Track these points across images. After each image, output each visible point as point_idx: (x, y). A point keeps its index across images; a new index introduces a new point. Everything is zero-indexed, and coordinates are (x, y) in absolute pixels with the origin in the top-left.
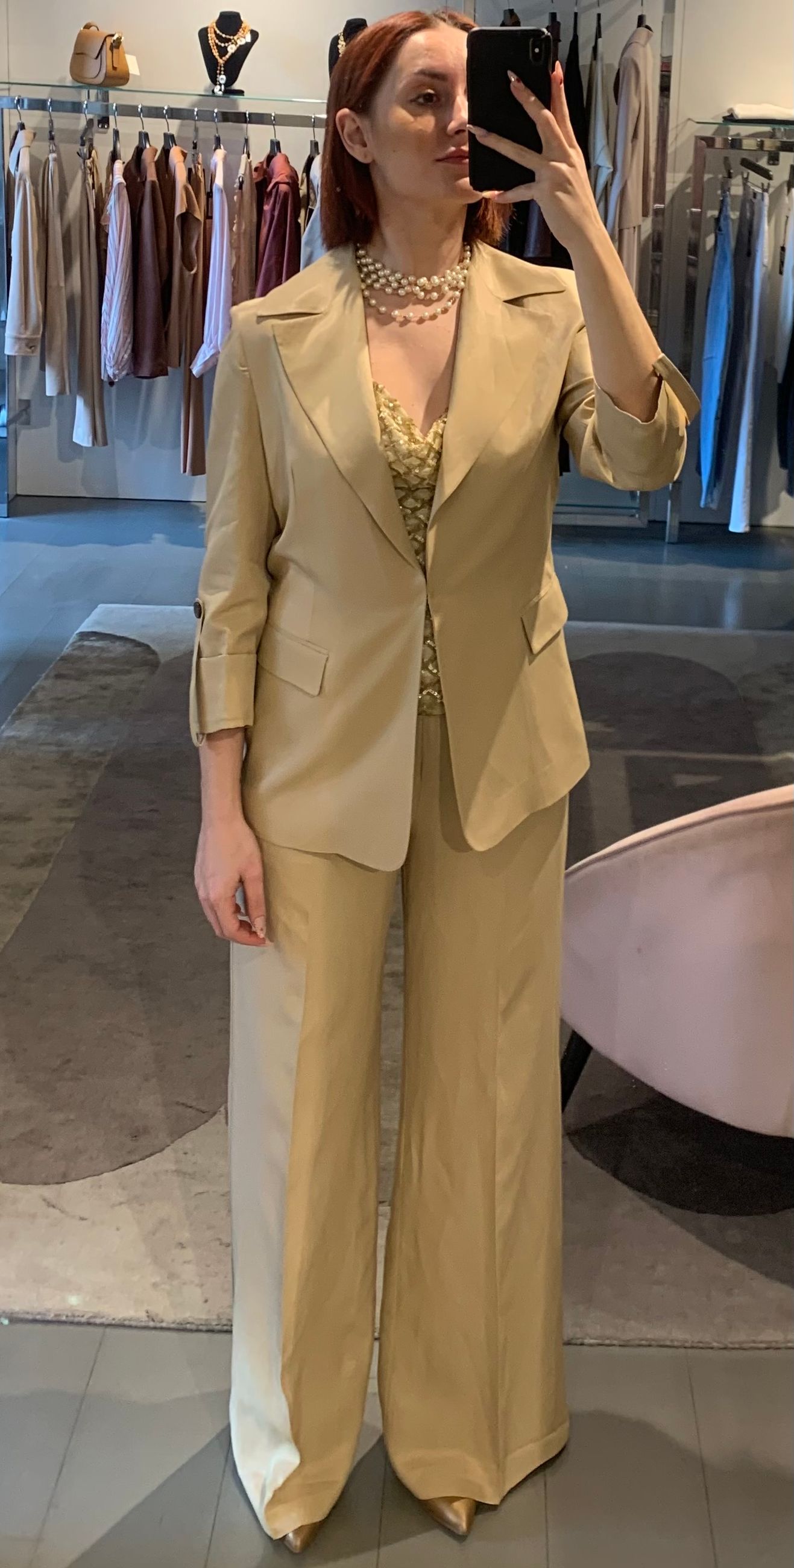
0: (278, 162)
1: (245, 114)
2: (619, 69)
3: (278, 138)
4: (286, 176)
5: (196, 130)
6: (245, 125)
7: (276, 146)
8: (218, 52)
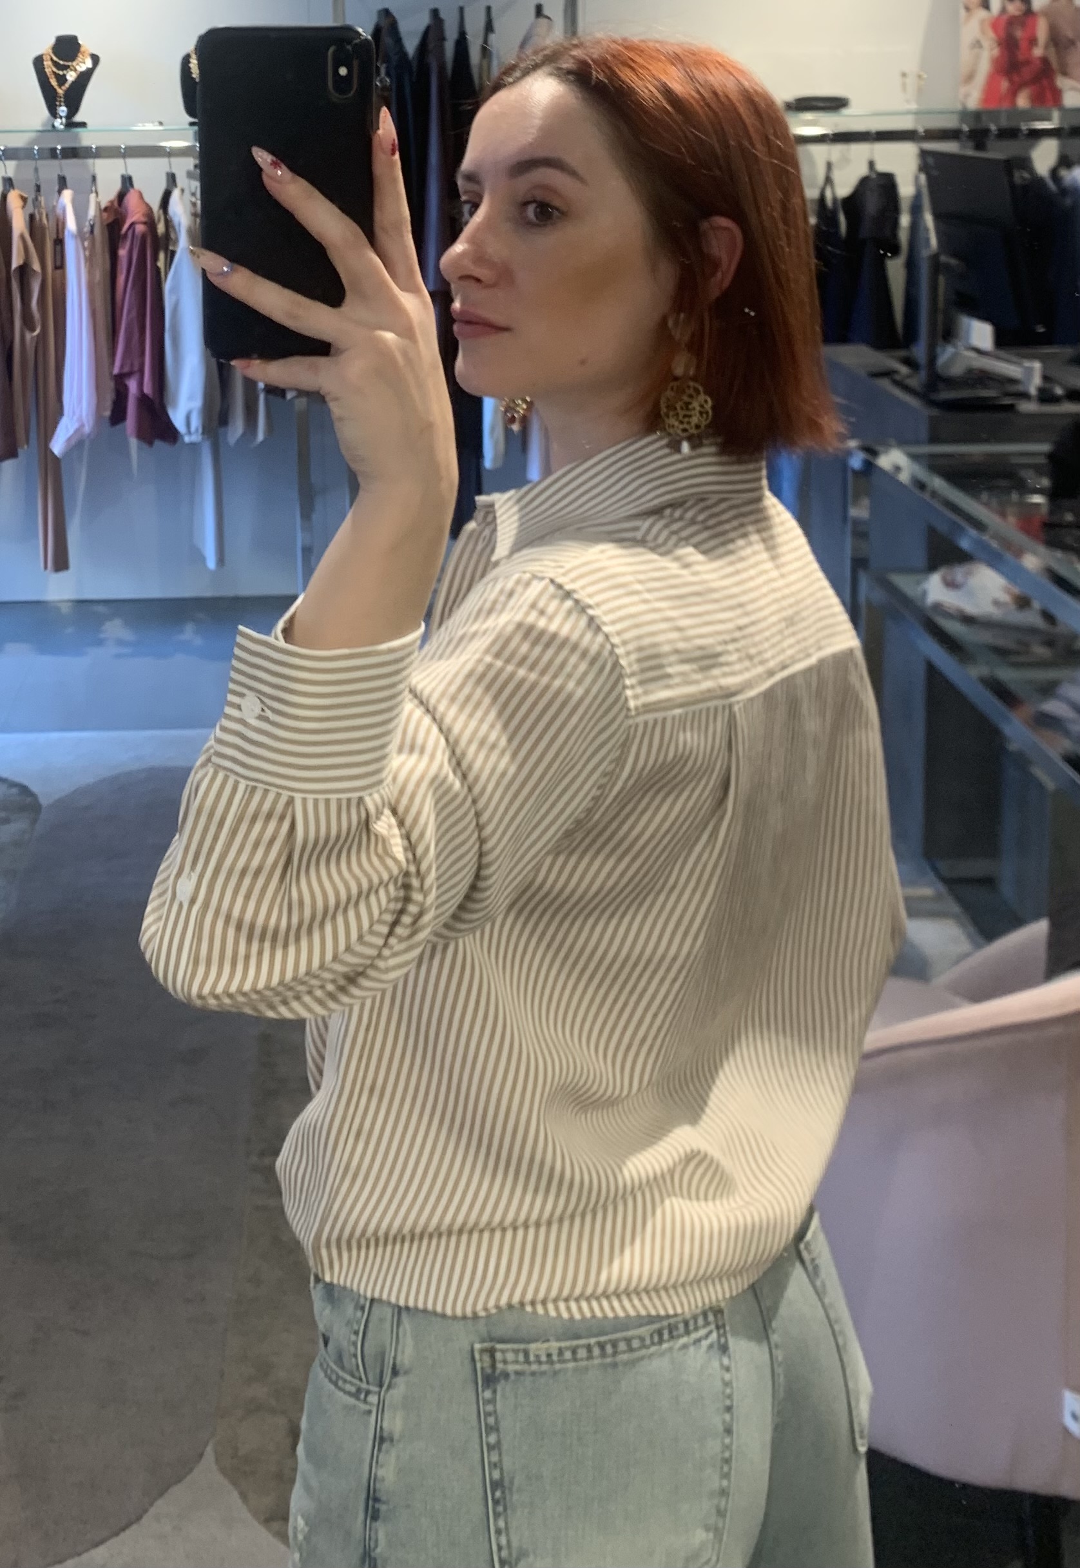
0: (131, 200)
1: (92, 148)
3: (130, 172)
4: (144, 215)
5: (36, 170)
6: (90, 161)
7: (127, 181)
8: (58, 81)
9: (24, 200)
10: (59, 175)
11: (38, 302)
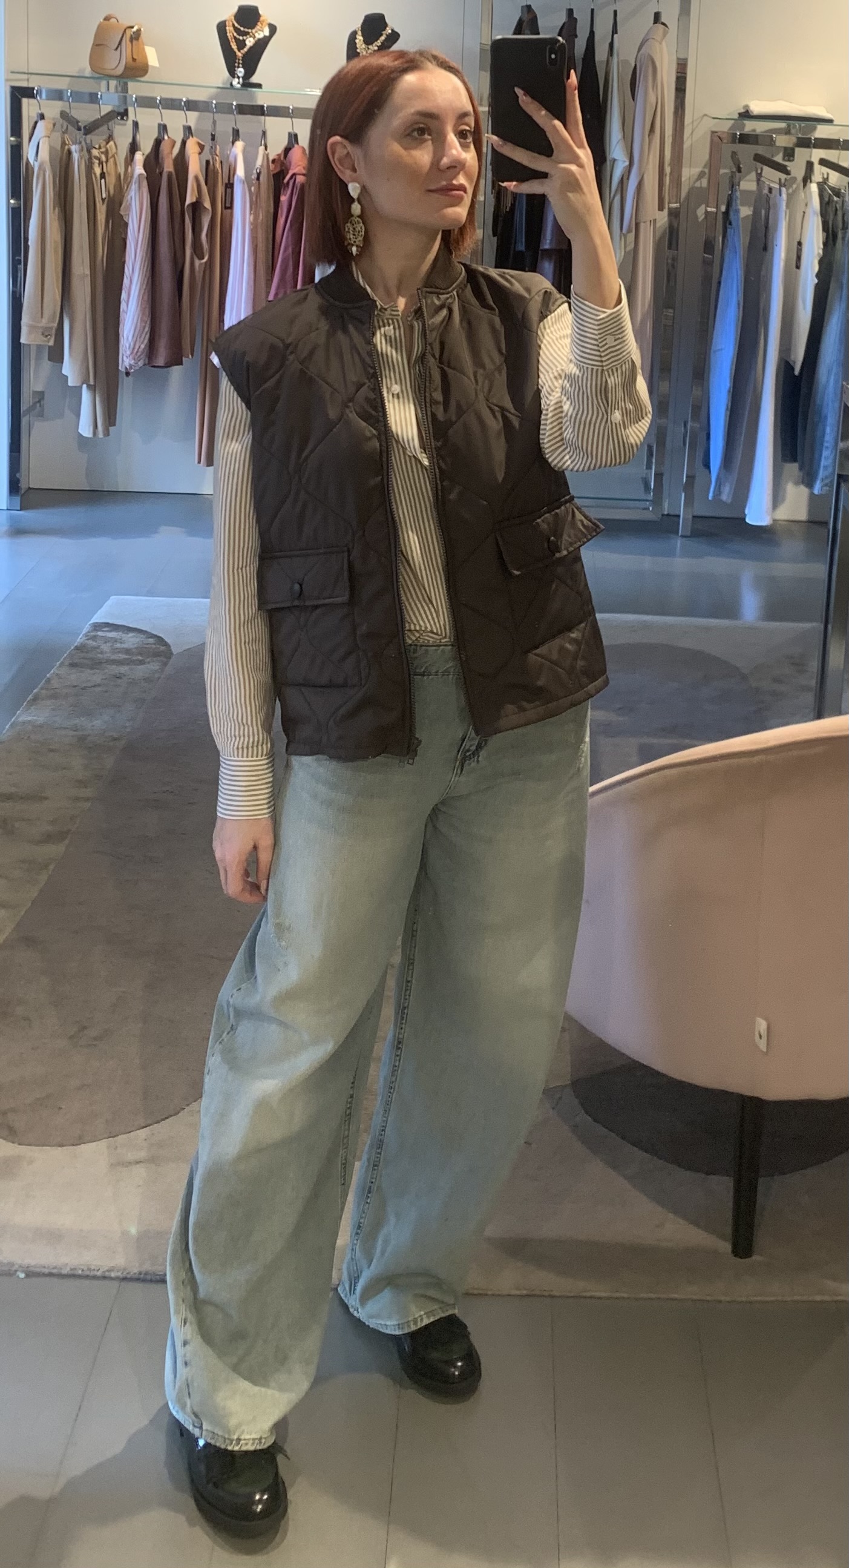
0: (294, 154)
1: (263, 106)
2: (636, 65)
3: (296, 131)
5: (214, 122)
6: (263, 117)
7: (293, 137)
8: (237, 45)
9: (202, 147)
10: (233, 129)
11: (207, 235)
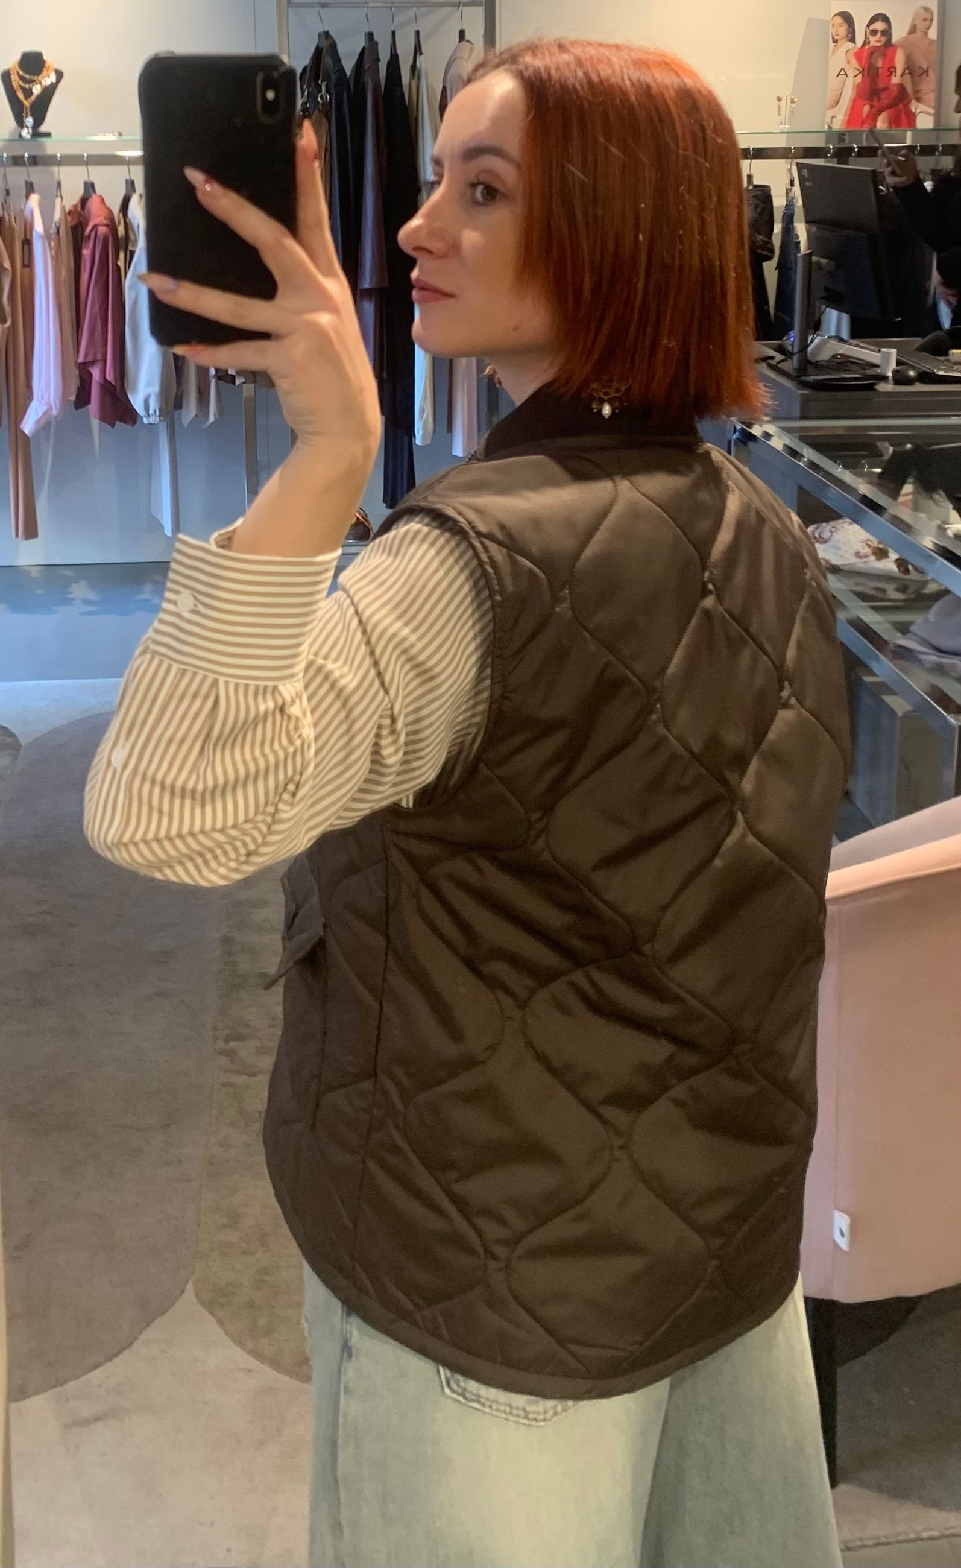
0: (94, 204)
1: (56, 156)
2: (445, 82)
3: (93, 179)
4: (105, 218)
5: (5, 176)
6: (55, 169)
7: (90, 187)
8: (25, 94)
10: (26, 182)
11: (8, 298)
